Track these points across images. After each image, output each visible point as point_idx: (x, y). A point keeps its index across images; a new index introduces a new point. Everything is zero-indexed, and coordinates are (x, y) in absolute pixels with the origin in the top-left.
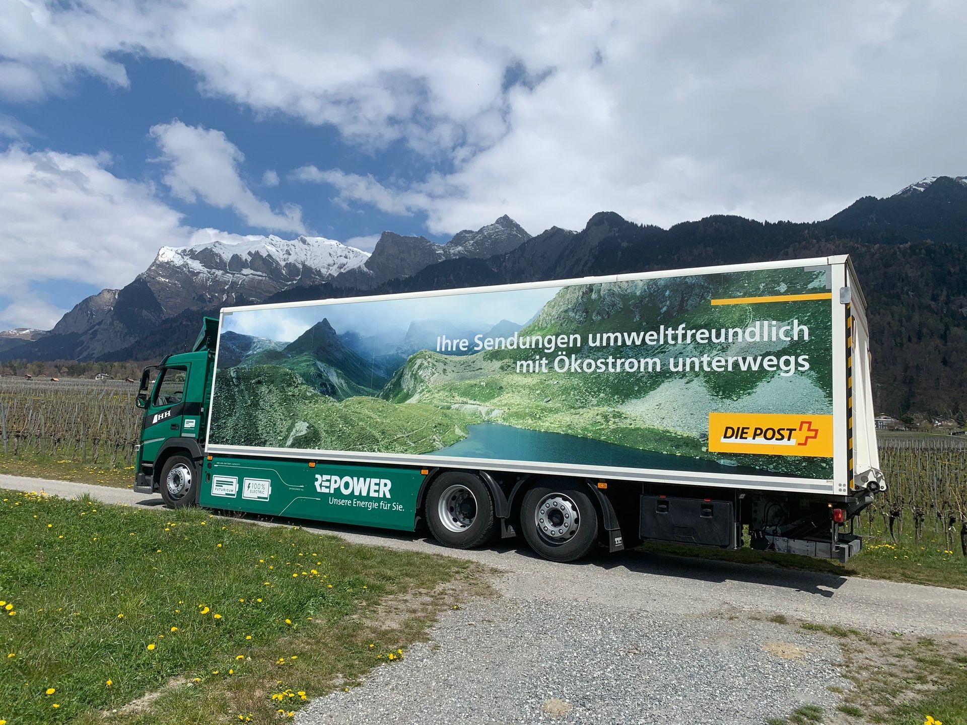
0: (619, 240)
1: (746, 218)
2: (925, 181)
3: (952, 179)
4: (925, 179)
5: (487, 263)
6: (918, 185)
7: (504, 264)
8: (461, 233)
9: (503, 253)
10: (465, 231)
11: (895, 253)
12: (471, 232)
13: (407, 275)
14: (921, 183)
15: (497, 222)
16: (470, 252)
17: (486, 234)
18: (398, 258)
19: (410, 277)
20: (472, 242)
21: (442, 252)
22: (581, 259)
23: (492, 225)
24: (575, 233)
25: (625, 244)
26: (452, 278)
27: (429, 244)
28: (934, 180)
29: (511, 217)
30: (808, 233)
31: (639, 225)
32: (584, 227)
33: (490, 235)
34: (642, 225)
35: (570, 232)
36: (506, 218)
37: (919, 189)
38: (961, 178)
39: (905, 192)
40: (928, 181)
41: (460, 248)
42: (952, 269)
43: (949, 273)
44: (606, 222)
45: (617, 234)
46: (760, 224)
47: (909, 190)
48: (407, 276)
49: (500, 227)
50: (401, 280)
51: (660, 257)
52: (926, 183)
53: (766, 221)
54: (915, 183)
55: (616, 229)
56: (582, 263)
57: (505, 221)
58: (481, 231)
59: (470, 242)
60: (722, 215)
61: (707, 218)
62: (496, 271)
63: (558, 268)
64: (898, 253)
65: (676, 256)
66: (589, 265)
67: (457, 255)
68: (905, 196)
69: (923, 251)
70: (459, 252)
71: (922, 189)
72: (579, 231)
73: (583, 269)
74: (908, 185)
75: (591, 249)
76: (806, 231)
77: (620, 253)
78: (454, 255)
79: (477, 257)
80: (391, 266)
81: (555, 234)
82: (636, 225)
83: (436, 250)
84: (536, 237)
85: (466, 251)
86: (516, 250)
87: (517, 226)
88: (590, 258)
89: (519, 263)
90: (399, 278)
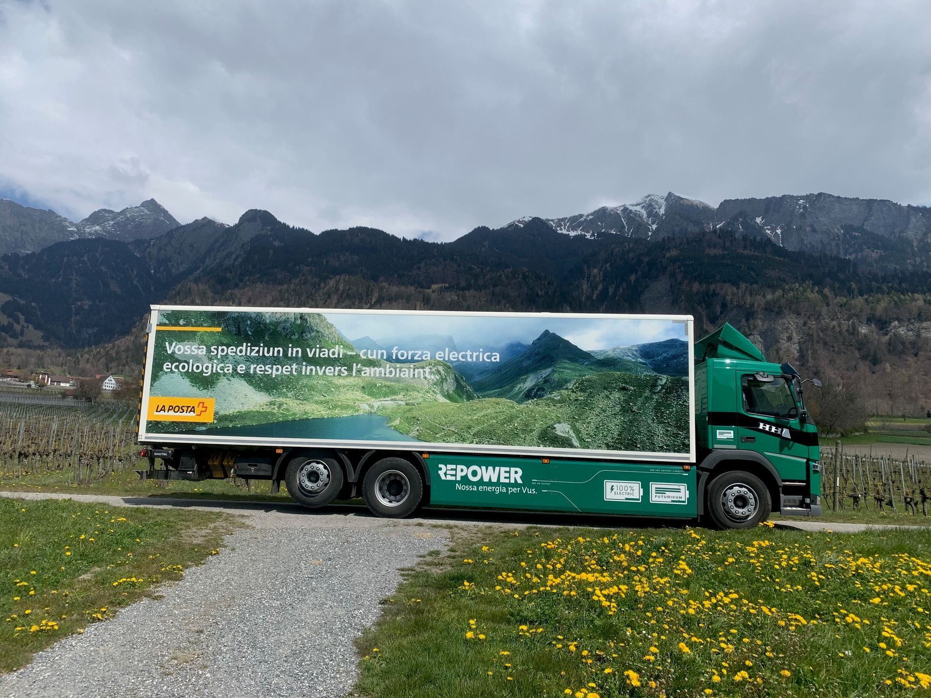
0: (271, 239)
1: (387, 233)
2: (524, 219)
3: (543, 220)
4: (524, 217)
5: (129, 246)
6: (519, 221)
7: (148, 250)
8: (99, 211)
9: (148, 238)
10: (105, 210)
11: (501, 276)
12: (112, 212)
13: (29, 250)
14: (521, 220)
15: (143, 205)
16: (108, 232)
17: (129, 215)
18: (18, 231)
19: (33, 254)
20: (113, 222)
21: (75, 229)
22: (232, 253)
23: (136, 207)
24: (227, 227)
25: (277, 243)
26: (86, 259)
27: (59, 219)
28: (531, 219)
29: (158, 202)
30: (437, 252)
31: (291, 227)
32: (237, 222)
33: (133, 218)
34: (294, 227)
35: (222, 225)
36: (153, 200)
37: (520, 225)
38: (548, 220)
39: (510, 226)
40: (526, 220)
41: (97, 228)
42: (539, 292)
43: (538, 295)
44: (259, 220)
45: (269, 233)
46: (398, 239)
47: (513, 225)
48: (29, 252)
49: (146, 211)
50: (21, 255)
51: (310, 259)
52: (525, 221)
53: (404, 238)
54: (517, 220)
55: (269, 228)
56: (234, 257)
57: (152, 204)
58: (123, 212)
59: (110, 222)
60: (367, 228)
61: (353, 228)
62: (138, 256)
63: (207, 260)
64: (503, 276)
65: (324, 260)
66: (240, 260)
67: (93, 234)
68: (510, 229)
69: (521, 276)
70: (96, 231)
71: (522, 226)
72: (232, 225)
73: (233, 263)
74: (512, 221)
75: (243, 245)
76: (436, 250)
77: (271, 251)
78: (90, 234)
79: (117, 240)
80: (8, 238)
81: (206, 224)
82: (288, 227)
83: (68, 227)
84: (185, 226)
85: (104, 231)
86: (162, 236)
87: (165, 212)
88: (242, 253)
89: (165, 250)
90: (18, 253)
